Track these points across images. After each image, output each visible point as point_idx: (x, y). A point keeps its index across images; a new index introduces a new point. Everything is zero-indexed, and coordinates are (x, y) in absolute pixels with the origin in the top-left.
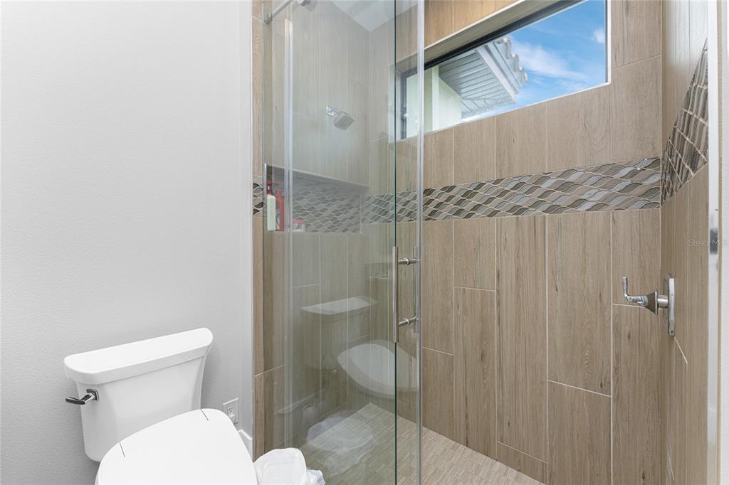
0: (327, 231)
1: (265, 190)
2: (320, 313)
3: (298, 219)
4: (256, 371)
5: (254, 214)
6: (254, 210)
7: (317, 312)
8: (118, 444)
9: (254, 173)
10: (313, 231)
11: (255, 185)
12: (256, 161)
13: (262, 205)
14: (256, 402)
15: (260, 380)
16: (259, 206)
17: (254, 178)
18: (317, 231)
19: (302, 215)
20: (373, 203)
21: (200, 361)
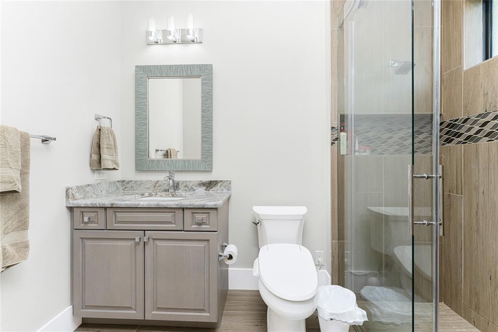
0: (392, 154)
1: (339, 130)
2: (383, 213)
3: (366, 146)
4: (333, 239)
5: (332, 145)
6: (332, 143)
7: (381, 212)
8: (266, 246)
9: (332, 121)
10: (379, 154)
11: (333, 128)
12: (333, 114)
13: (337, 139)
14: (333, 257)
15: (336, 245)
16: (336, 140)
17: (332, 124)
18: (383, 154)
19: (369, 143)
20: (446, 127)
21: (299, 222)
